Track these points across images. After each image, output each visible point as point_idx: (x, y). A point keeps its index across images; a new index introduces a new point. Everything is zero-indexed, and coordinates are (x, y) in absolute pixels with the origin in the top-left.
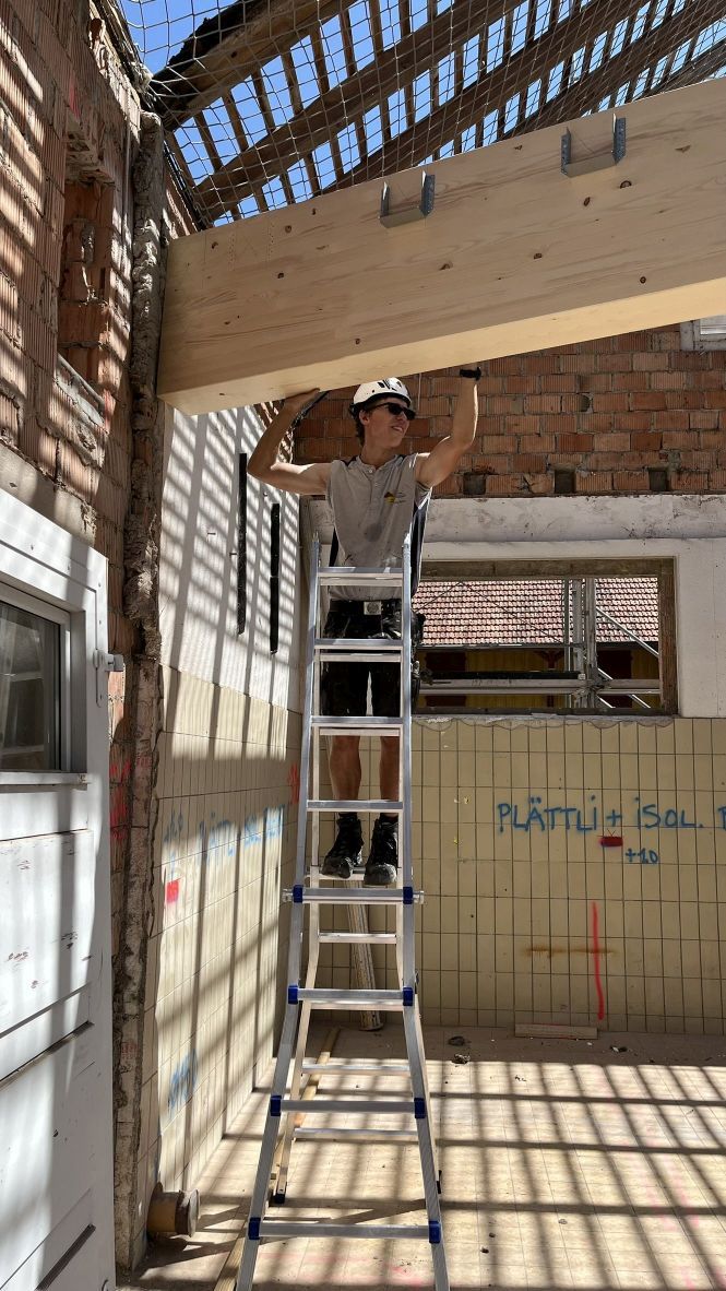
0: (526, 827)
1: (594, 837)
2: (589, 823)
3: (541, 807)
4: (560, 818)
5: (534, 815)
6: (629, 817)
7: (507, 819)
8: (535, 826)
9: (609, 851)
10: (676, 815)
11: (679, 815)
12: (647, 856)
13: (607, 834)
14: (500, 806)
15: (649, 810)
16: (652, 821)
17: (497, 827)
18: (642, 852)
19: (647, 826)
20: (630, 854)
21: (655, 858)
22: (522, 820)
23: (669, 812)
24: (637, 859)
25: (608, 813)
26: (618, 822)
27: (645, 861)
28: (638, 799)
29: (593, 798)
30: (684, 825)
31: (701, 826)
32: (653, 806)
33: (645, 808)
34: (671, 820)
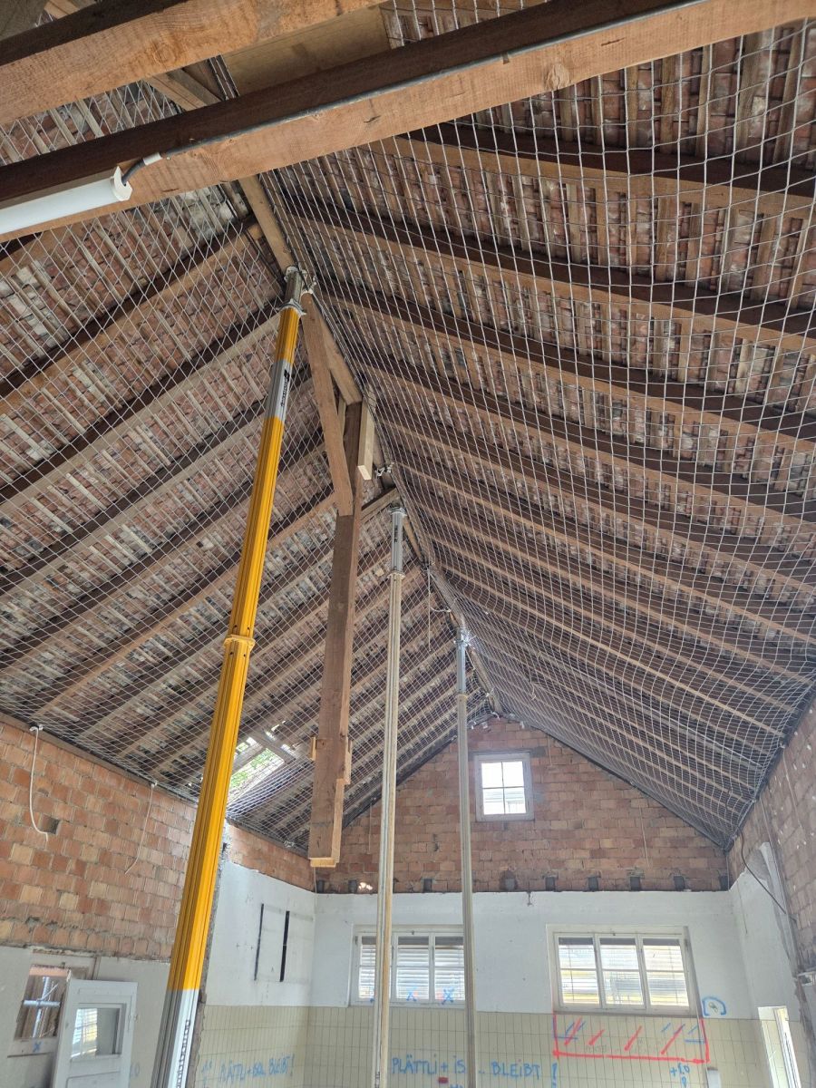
0: (405, 1071)
1: (435, 1077)
2: (433, 1070)
3: (412, 1060)
4: (420, 1067)
5: (409, 1065)
6: (451, 1067)
7: (397, 1067)
8: (409, 1071)
9: (443, 1086)
13: (441, 1076)
15: (460, 1063)
18: (457, 1086)
19: (459, 1072)
20: (452, 1087)
22: (403, 1068)
25: (442, 1064)
26: (447, 1069)
28: (455, 1057)
29: (436, 1055)
31: (484, 1073)
32: (462, 1061)
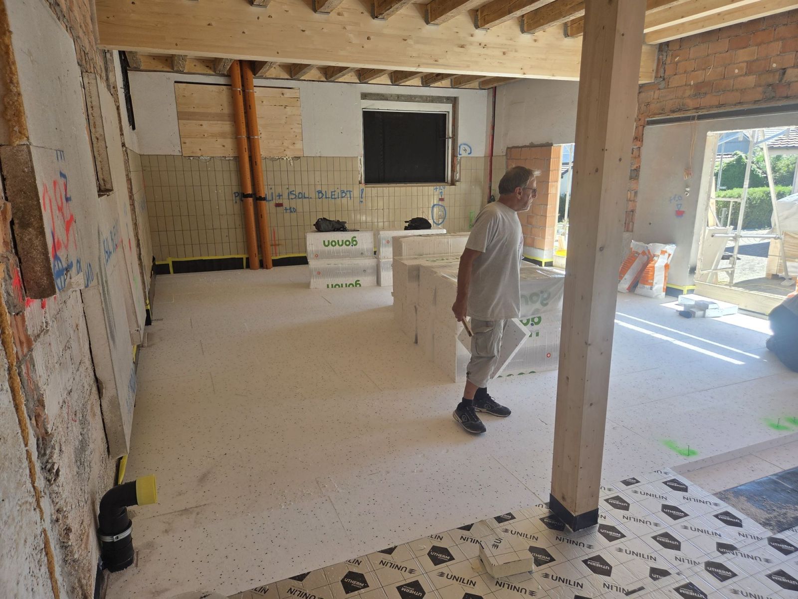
1: (272, 203)
6: (285, 195)
9: (279, 208)
10: (302, 194)
11: (303, 194)
12: (292, 210)
13: (277, 202)
14: (235, 193)
15: (292, 192)
16: (293, 197)
17: (234, 201)
18: (290, 208)
19: (292, 199)
20: (286, 209)
21: (295, 211)
23: (299, 193)
24: (289, 211)
25: (277, 194)
26: (281, 197)
27: (291, 212)
28: (288, 188)
29: (271, 189)
30: (305, 198)
31: (311, 198)
32: (294, 191)
33: (291, 192)
34: (300, 196)
